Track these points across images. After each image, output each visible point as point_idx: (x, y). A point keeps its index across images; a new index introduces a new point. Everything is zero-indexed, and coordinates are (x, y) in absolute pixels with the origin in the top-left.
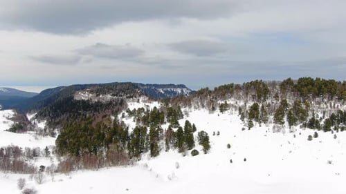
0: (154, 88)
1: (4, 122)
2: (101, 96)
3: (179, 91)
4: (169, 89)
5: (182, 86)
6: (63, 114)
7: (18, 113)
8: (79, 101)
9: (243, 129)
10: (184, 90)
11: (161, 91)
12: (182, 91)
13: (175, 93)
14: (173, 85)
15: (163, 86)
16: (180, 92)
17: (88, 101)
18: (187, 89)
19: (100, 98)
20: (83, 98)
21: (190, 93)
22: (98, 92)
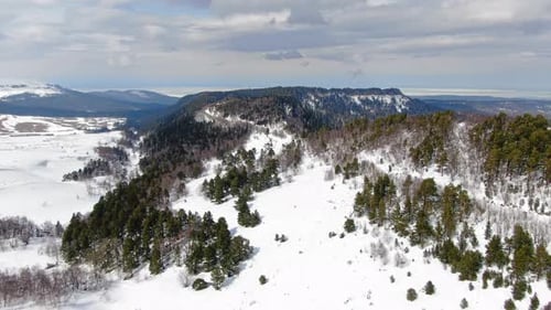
0: (343, 94)
3: (388, 99)
4: (370, 97)
5: (394, 92)
10: (398, 98)
11: (356, 100)
12: (393, 100)
13: (379, 104)
14: (378, 89)
15: (361, 92)
16: (389, 102)
18: (404, 96)
21: (407, 104)
22: (227, 110)
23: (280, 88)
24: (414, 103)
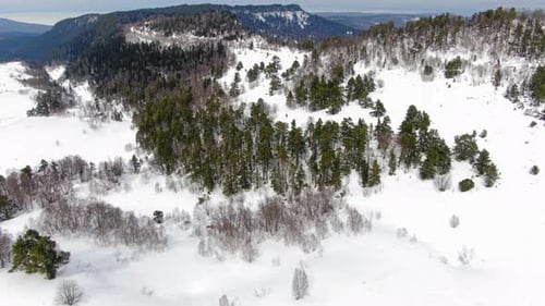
0: (247, 12)
1: (21, 92)
2: (174, 36)
3: (289, 15)
4: (273, 14)
5: (294, 8)
6: (116, 73)
7: (31, 67)
8: (137, 45)
9: (533, 124)
10: (299, 14)
11: (261, 18)
12: (295, 16)
13: (283, 20)
14: (280, 6)
15: (262, 9)
16: (291, 18)
17: (153, 44)
18: (304, 12)
19: (174, 41)
20: (142, 40)
21: (308, 20)
22: (168, 28)
23: (186, 5)
24: (313, 18)
